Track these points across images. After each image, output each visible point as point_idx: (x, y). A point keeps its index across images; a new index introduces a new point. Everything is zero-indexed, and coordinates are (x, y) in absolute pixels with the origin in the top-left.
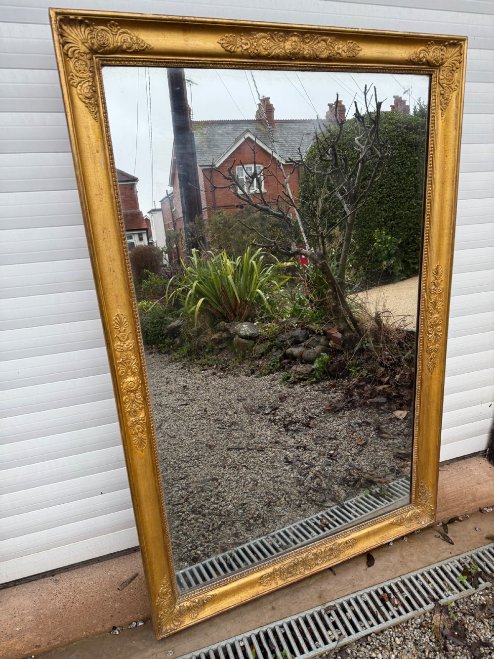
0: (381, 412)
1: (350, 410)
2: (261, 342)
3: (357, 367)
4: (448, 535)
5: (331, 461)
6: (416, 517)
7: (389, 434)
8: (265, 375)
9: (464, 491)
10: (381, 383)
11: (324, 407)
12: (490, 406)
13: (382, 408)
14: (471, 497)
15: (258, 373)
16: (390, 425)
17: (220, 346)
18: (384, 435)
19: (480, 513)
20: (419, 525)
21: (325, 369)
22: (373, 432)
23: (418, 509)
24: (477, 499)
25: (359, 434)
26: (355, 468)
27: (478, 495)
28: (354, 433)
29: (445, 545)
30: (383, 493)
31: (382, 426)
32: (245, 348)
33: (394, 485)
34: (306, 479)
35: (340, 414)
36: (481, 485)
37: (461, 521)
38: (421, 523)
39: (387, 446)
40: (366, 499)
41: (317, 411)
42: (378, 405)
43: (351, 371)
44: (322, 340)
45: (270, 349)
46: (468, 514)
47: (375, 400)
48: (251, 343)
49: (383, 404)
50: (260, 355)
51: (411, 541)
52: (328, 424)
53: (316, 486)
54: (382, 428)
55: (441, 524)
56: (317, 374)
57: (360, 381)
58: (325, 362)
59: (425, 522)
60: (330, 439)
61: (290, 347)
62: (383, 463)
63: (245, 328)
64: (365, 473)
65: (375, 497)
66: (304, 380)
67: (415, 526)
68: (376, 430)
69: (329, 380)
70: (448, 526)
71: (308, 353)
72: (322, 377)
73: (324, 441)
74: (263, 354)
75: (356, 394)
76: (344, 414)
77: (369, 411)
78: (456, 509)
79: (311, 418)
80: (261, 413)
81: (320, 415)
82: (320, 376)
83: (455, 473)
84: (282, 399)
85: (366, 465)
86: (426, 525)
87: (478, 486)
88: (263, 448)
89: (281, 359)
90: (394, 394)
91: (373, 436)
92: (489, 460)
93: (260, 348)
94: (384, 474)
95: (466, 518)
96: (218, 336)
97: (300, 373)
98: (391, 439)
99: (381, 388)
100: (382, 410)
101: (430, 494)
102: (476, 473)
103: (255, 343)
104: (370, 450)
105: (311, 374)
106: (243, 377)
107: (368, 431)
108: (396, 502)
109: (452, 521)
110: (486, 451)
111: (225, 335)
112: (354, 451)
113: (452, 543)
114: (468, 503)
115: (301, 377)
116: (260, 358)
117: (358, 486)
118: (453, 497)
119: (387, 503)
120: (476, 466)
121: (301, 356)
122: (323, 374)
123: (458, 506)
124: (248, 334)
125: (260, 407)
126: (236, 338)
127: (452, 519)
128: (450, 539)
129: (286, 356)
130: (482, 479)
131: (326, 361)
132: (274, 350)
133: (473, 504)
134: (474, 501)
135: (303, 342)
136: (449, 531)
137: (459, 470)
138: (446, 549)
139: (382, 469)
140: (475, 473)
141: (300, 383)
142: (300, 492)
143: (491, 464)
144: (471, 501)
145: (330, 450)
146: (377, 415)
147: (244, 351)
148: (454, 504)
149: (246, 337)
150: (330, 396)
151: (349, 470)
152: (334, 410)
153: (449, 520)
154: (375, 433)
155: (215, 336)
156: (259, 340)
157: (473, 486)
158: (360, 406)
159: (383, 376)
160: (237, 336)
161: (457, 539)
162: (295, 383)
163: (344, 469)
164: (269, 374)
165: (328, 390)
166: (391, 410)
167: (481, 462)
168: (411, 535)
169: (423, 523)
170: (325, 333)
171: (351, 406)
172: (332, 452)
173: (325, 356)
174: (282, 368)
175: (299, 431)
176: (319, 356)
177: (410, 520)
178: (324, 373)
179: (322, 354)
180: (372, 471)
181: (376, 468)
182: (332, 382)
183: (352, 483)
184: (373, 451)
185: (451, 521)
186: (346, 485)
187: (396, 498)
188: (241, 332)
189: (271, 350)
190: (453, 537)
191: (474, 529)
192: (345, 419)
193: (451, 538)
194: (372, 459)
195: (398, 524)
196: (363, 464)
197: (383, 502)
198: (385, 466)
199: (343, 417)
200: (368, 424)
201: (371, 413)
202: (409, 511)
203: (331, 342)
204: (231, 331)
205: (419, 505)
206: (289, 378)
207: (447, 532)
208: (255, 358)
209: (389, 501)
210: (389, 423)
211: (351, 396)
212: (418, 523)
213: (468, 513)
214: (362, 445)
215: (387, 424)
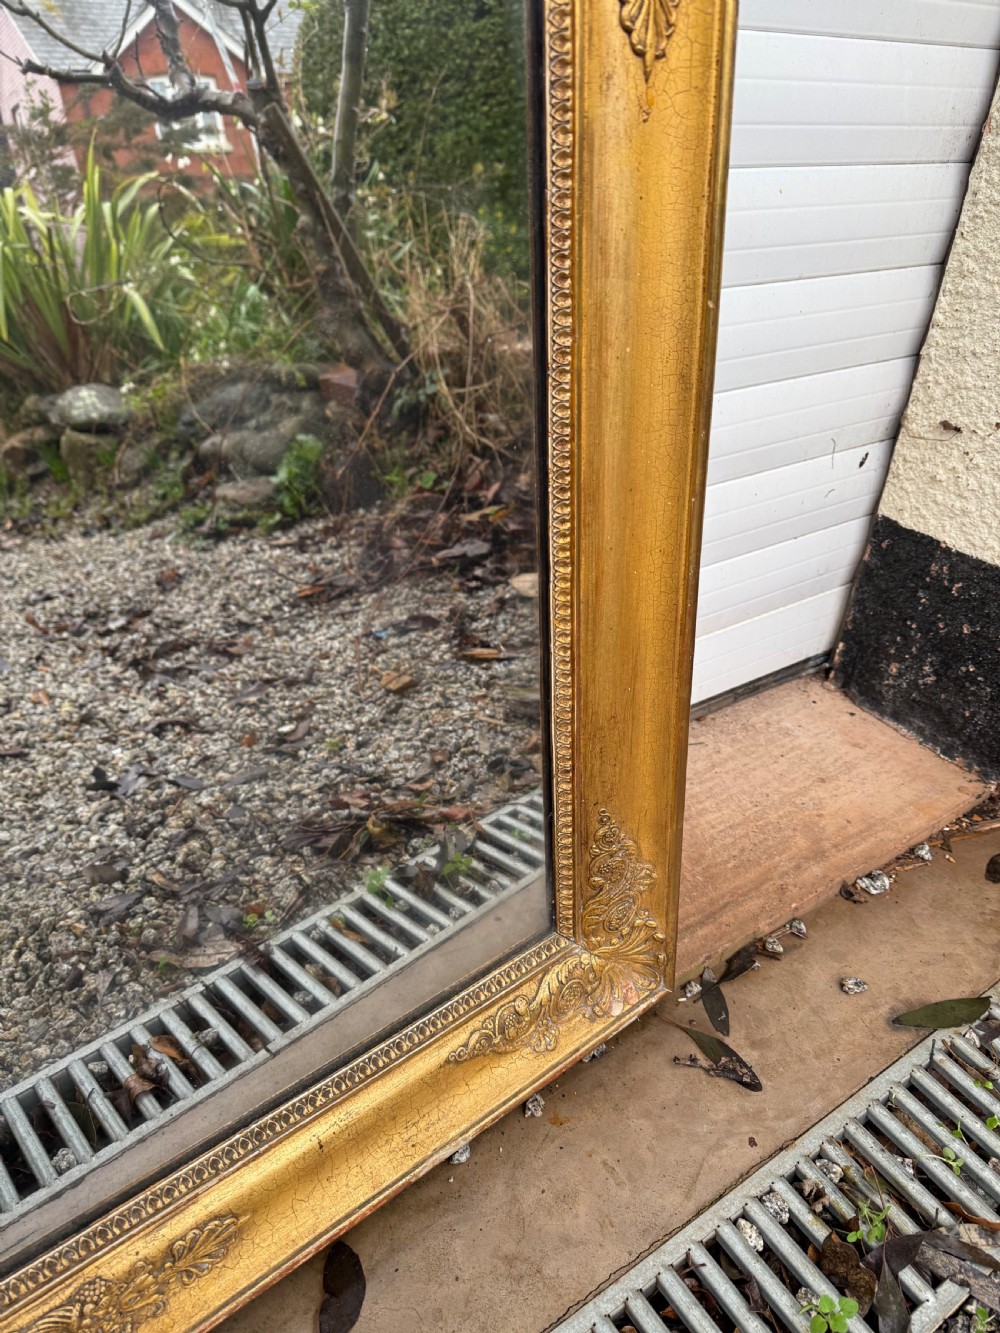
0: (473, 584)
1: (376, 590)
2: (139, 438)
3: (407, 467)
4: (728, 1041)
5: (275, 761)
6: (584, 989)
7: (496, 647)
8: (138, 525)
9: (773, 817)
10: (476, 504)
11: (295, 589)
12: (861, 464)
13: (478, 572)
14: (801, 842)
15: (119, 523)
16: (501, 618)
17: (30, 470)
18: (479, 651)
19: (846, 905)
20: (598, 1027)
21: (311, 482)
22: (444, 646)
23: (590, 948)
24: (827, 845)
25: (397, 657)
26: (363, 774)
27: (830, 825)
28: (378, 655)
29: (723, 1100)
30: (448, 869)
31: (475, 625)
32: (92, 461)
33: (499, 825)
34: (143, 849)
35: (345, 605)
36: (830, 786)
37: (774, 956)
38: (607, 1013)
39: (488, 685)
40: (375, 903)
41: (269, 603)
42: (466, 564)
43: (391, 484)
44: (306, 403)
45: (162, 452)
46: (800, 920)
47: (457, 550)
48: (105, 443)
49: (478, 561)
50: (135, 476)
51: (564, 1110)
52: (299, 638)
53: (178, 875)
54: (475, 630)
55: (696, 988)
56: (287, 501)
57: (416, 506)
58: (308, 462)
59: (626, 1001)
60: (291, 683)
61: (208, 435)
62: (469, 743)
63: (85, 401)
64: (398, 788)
65: (417, 892)
66: (249, 524)
67: (578, 1036)
68: (454, 637)
69: (324, 516)
70: (726, 989)
71: (262, 443)
72: (306, 508)
73: (267, 695)
74: (145, 473)
75: (398, 543)
76: (358, 604)
77: (439, 585)
78: (753, 905)
79: (244, 626)
80: (90, 633)
81: (275, 614)
82: (298, 505)
83: (727, 750)
84: (169, 581)
85: (408, 759)
86: (632, 1017)
87: (820, 792)
88: (26, 746)
89: (186, 477)
90: (512, 527)
91: (441, 657)
92: (845, 688)
93: (132, 457)
94: (466, 781)
95: (794, 938)
96: (24, 442)
97: (234, 505)
98: (499, 660)
99: (475, 516)
100: (476, 578)
101: (645, 870)
102: (805, 740)
103: (120, 443)
104: (427, 705)
105: (269, 505)
106: (75, 541)
107: (426, 645)
108: (501, 903)
109: (738, 965)
110: (828, 655)
111: (40, 434)
112: (374, 712)
113: (754, 1086)
114: (798, 867)
115: (240, 515)
116: (136, 484)
117: (357, 850)
118: (735, 853)
119: (463, 914)
120: (798, 716)
121: (241, 454)
122: (309, 502)
123: (757, 886)
124: (94, 415)
125: (90, 616)
126: (68, 437)
127: (738, 954)
128: (743, 1064)
129: (199, 464)
130: (830, 759)
131: (312, 457)
132: (174, 455)
133: (816, 869)
134: (819, 854)
135: (251, 417)
136: (732, 1023)
137: (740, 736)
138: (731, 1122)
139: (461, 766)
140: (802, 740)
141: (237, 534)
142: (95, 915)
143: (853, 700)
144: (807, 859)
145: (282, 722)
146: (461, 596)
147: (89, 470)
148: (737, 883)
149: (86, 427)
150: (318, 558)
151: (338, 784)
152: (323, 595)
153: (729, 962)
154: (451, 648)
155: (15, 441)
156: (129, 434)
157: (803, 792)
158: (410, 574)
159: (484, 483)
160: (68, 431)
161: (772, 1056)
162: (218, 536)
163: (318, 785)
164: (148, 521)
165: (316, 544)
166: (503, 575)
167: (814, 697)
168: (559, 1087)
169: (617, 1010)
170: (313, 383)
171: (380, 579)
172: (286, 729)
173: (311, 444)
175: (191, 672)
176: (290, 443)
177: (555, 1009)
178: (311, 497)
179: (301, 437)
180: (422, 780)
181: (438, 766)
182: (331, 521)
183: (329, 841)
184: (438, 705)
185: (735, 965)
186: (306, 851)
187: (504, 880)
188: (75, 413)
189: (165, 458)
190: (753, 1045)
191: (836, 988)
192: (360, 619)
193: (749, 1055)
194: (430, 736)
195: (490, 1049)
196: (394, 754)
197: (445, 908)
198: (473, 752)
199: (351, 612)
200: (430, 623)
201: (442, 591)
202: (546, 972)
203: (332, 404)
204: (54, 419)
205: (595, 933)
206: (200, 522)
207: (724, 1028)
208: (123, 487)
209: (475, 899)
210: (498, 614)
211: (384, 550)
212: (594, 1017)
213: (798, 914)
214: (402, 691)
215: (490, 616)
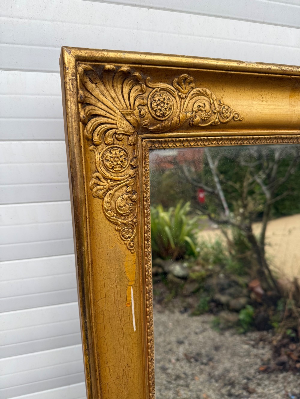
1: (282, 373)
2: (191, 283)
8: (196, 315)
11: (258, 366)
15: (190, 312)
35: (274, 377)
41: (252, 371)
43: (275, 326)
44: (245, 292)
45: (198, 290)
48: (182, 282)
50: (190, 294)
52: (266, 389)
58: (250, 315)
61: (217, 293)
63: (177, 269)
66: (233, 328)
71: (234, 303)
74: (193, 293)
76: (277, 377)
79: (248, 379)
81: (255, 376)
82: (247, 326)
89: (209, 302)
97: (228, 321)
103: (186, 282)
105: (239, 323)
106: (177, 314)
111: (160, 270)
115: (229, 324)
116: (190, 296)
121: (228, 305)
122: (250, 325)
124: (180, 274)
129: (213, 300)
132: (202, 290)
135: (227, 290)
141: (229, 330)
147: (177, 288)
149: (179, 277)
160: (171, 275)
162: (224, 329)
170: (247, 285)
173: (250, 309)
174: (211, 312)
176: (244, 307)
179: (247, 306)
182: (258, 334)
188: (175, 272)
192: (281, 385)
199: (277, 381)
203: (253, 294)
204: (166, 269)
208: (186, 296)
211: (280, 355)
